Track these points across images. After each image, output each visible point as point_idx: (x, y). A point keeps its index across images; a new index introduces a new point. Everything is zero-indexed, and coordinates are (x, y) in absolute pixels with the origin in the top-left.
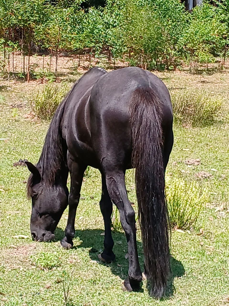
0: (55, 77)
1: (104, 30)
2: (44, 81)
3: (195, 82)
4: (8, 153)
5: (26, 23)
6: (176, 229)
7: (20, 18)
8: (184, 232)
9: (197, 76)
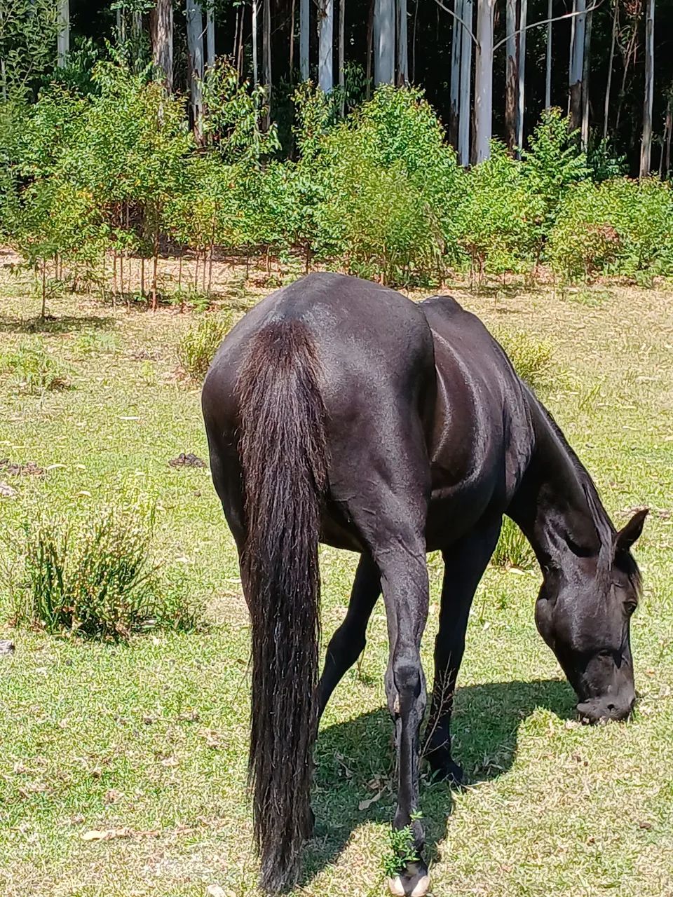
0: (208, 301)
1: (297, 207)
2: (185, 308)
3: (484, 310)
4: (151, 444)
5: (150, 193)
6: (508, 568)
7: (138, 183)
8: (524, 574)
9: (485, 299)
